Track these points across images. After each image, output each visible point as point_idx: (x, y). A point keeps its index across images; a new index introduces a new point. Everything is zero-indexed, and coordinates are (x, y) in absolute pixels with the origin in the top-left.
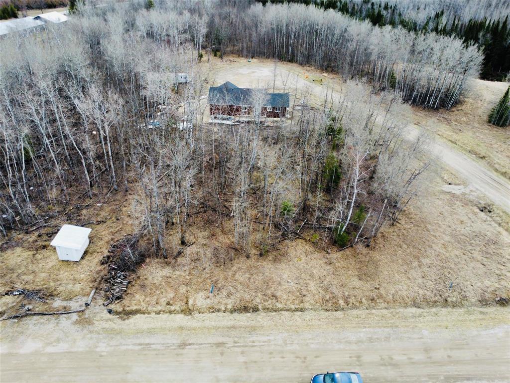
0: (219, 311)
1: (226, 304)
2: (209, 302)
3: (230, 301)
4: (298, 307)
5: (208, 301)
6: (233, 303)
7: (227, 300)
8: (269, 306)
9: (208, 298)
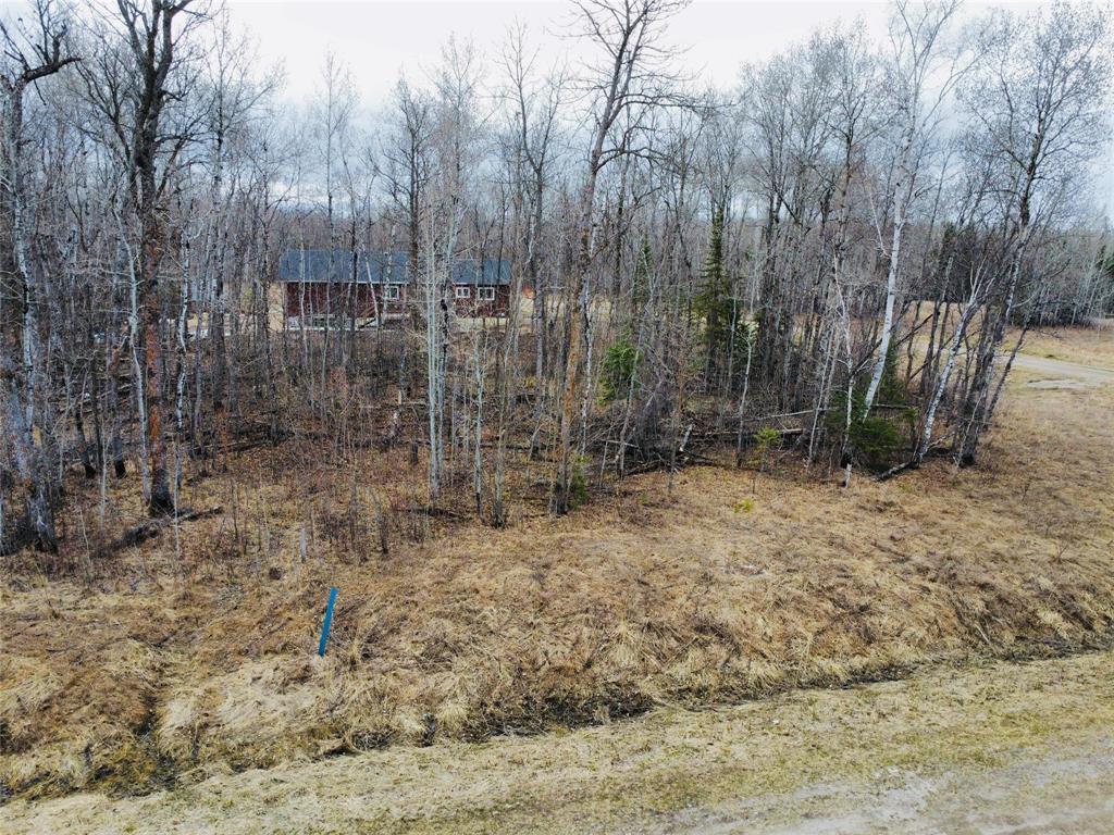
0: (381, 741)
1: (429, 701)
2: (306, 704)
3: (448, 682)
4: (857, 662)
5: (306, 697)
6: (473, 687)
7: (431, 680)
8: (699, 681)
9: (303, 679)
